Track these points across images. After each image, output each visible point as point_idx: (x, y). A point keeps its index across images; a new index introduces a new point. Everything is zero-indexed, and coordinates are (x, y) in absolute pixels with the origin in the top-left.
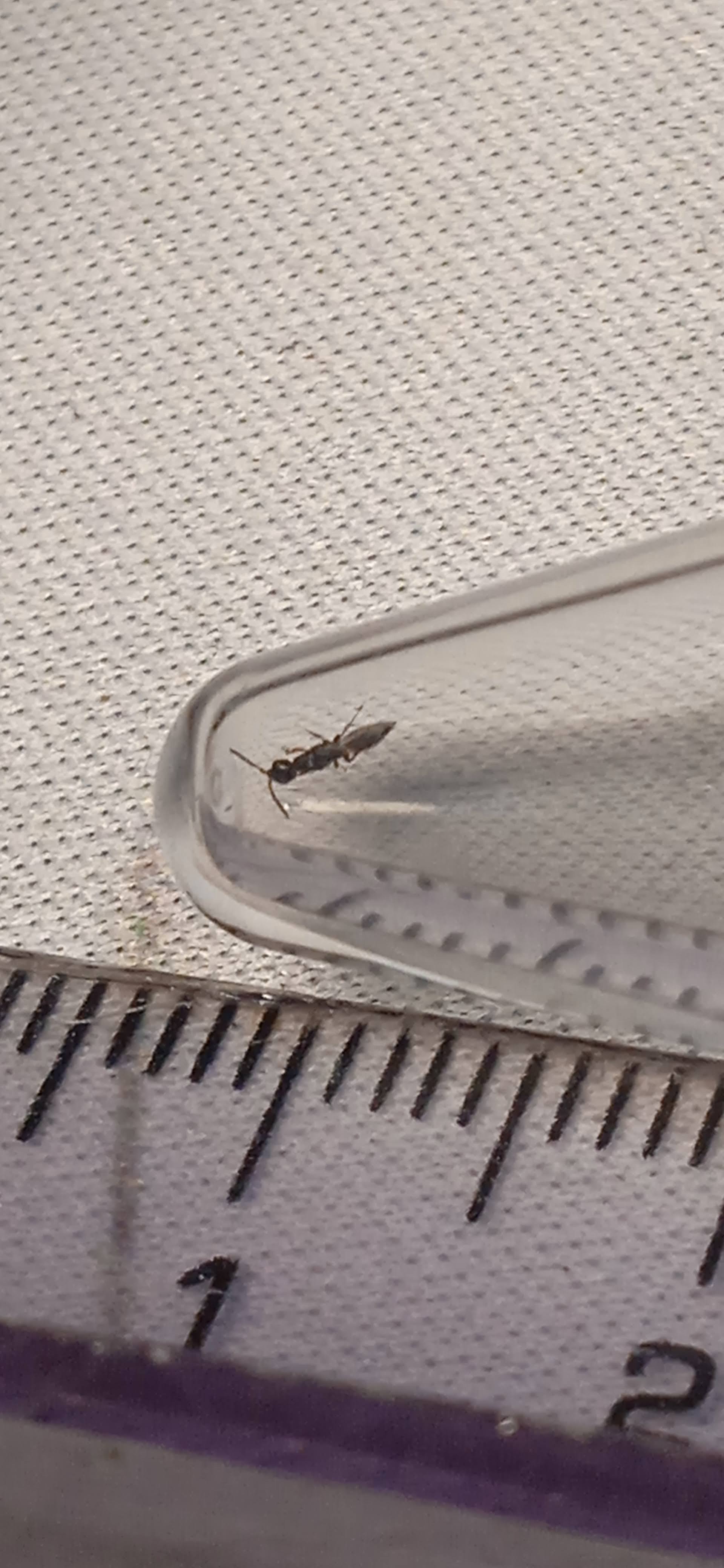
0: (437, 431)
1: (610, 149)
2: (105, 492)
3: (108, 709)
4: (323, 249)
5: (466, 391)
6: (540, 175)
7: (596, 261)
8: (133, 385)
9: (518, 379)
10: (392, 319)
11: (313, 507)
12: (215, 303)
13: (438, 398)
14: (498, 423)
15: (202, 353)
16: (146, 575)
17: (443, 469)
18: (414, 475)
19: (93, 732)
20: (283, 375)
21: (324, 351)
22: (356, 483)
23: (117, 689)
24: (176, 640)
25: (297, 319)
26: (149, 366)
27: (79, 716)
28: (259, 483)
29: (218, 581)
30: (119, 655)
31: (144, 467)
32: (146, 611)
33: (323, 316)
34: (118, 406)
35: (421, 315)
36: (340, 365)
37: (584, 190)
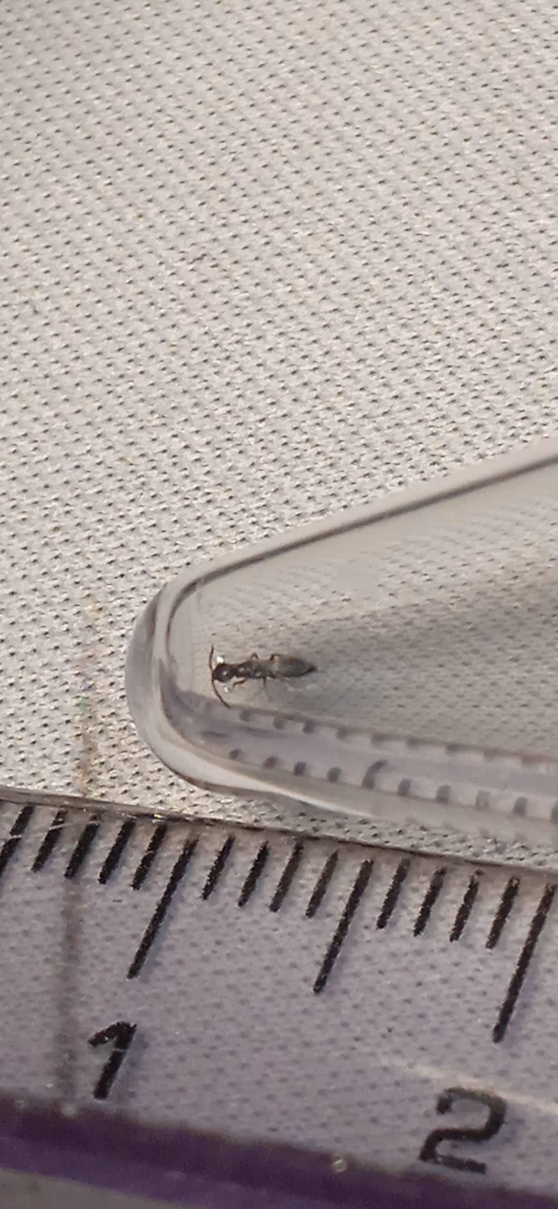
0: (313, 323)
1: (445, 105)
2: (56, 370)
3: (59, 537)
4: (226, 183)
5: (334, 292)
6: (391, 125)
7: (434, 192)
8: (78, 288)
9: (374, 282)
10: (278, 236)
11: (217, 381)
12: (141, 225)
13: (313, 297)
14: (360, 316)
15: (132, 264)
16: (89, 434)
17: (317, 352)
18: (294, 356)
19: (47, 554)
20: (194, 279)
21: (226, 262)
22: (250, 362)
23: (67, 522)
24: (111, 484)
25: (205, 236)
26: (91, 274)
27: (37, 542)
28: (176, 363)
29: (144, 437)
30: (68, 495)
31: (87, 351)
32: (89, 461)
33: (225, 234)
34: (67, 304)
35: (301, 234)
36: (238, 272)
37: (425, 137)
